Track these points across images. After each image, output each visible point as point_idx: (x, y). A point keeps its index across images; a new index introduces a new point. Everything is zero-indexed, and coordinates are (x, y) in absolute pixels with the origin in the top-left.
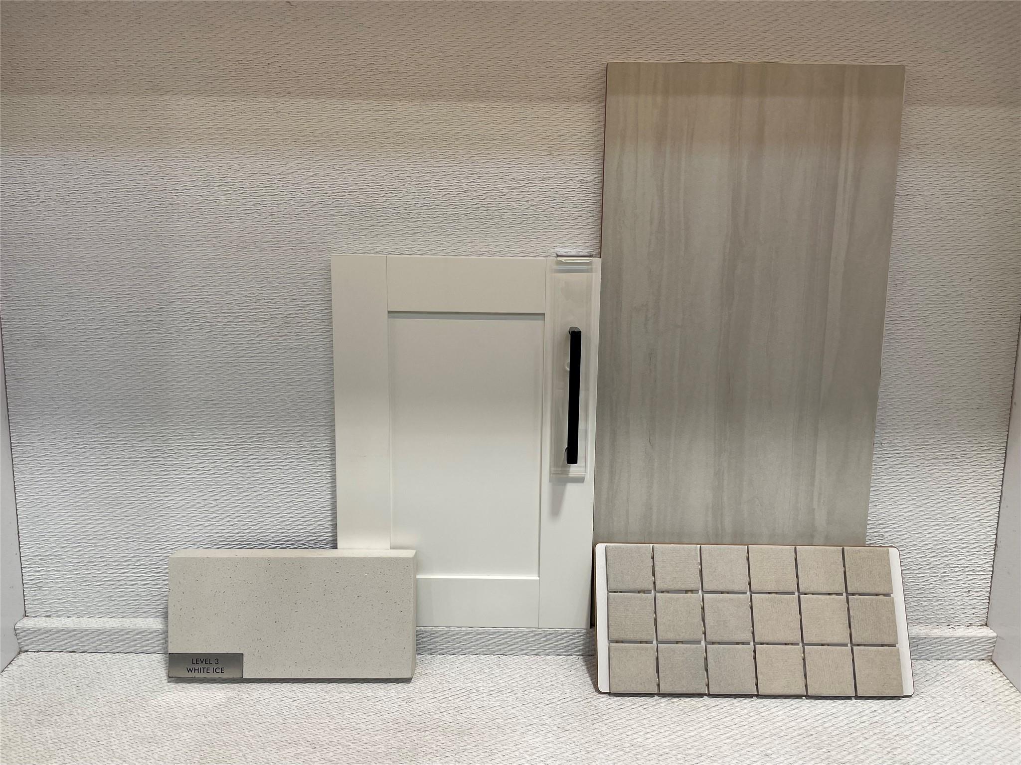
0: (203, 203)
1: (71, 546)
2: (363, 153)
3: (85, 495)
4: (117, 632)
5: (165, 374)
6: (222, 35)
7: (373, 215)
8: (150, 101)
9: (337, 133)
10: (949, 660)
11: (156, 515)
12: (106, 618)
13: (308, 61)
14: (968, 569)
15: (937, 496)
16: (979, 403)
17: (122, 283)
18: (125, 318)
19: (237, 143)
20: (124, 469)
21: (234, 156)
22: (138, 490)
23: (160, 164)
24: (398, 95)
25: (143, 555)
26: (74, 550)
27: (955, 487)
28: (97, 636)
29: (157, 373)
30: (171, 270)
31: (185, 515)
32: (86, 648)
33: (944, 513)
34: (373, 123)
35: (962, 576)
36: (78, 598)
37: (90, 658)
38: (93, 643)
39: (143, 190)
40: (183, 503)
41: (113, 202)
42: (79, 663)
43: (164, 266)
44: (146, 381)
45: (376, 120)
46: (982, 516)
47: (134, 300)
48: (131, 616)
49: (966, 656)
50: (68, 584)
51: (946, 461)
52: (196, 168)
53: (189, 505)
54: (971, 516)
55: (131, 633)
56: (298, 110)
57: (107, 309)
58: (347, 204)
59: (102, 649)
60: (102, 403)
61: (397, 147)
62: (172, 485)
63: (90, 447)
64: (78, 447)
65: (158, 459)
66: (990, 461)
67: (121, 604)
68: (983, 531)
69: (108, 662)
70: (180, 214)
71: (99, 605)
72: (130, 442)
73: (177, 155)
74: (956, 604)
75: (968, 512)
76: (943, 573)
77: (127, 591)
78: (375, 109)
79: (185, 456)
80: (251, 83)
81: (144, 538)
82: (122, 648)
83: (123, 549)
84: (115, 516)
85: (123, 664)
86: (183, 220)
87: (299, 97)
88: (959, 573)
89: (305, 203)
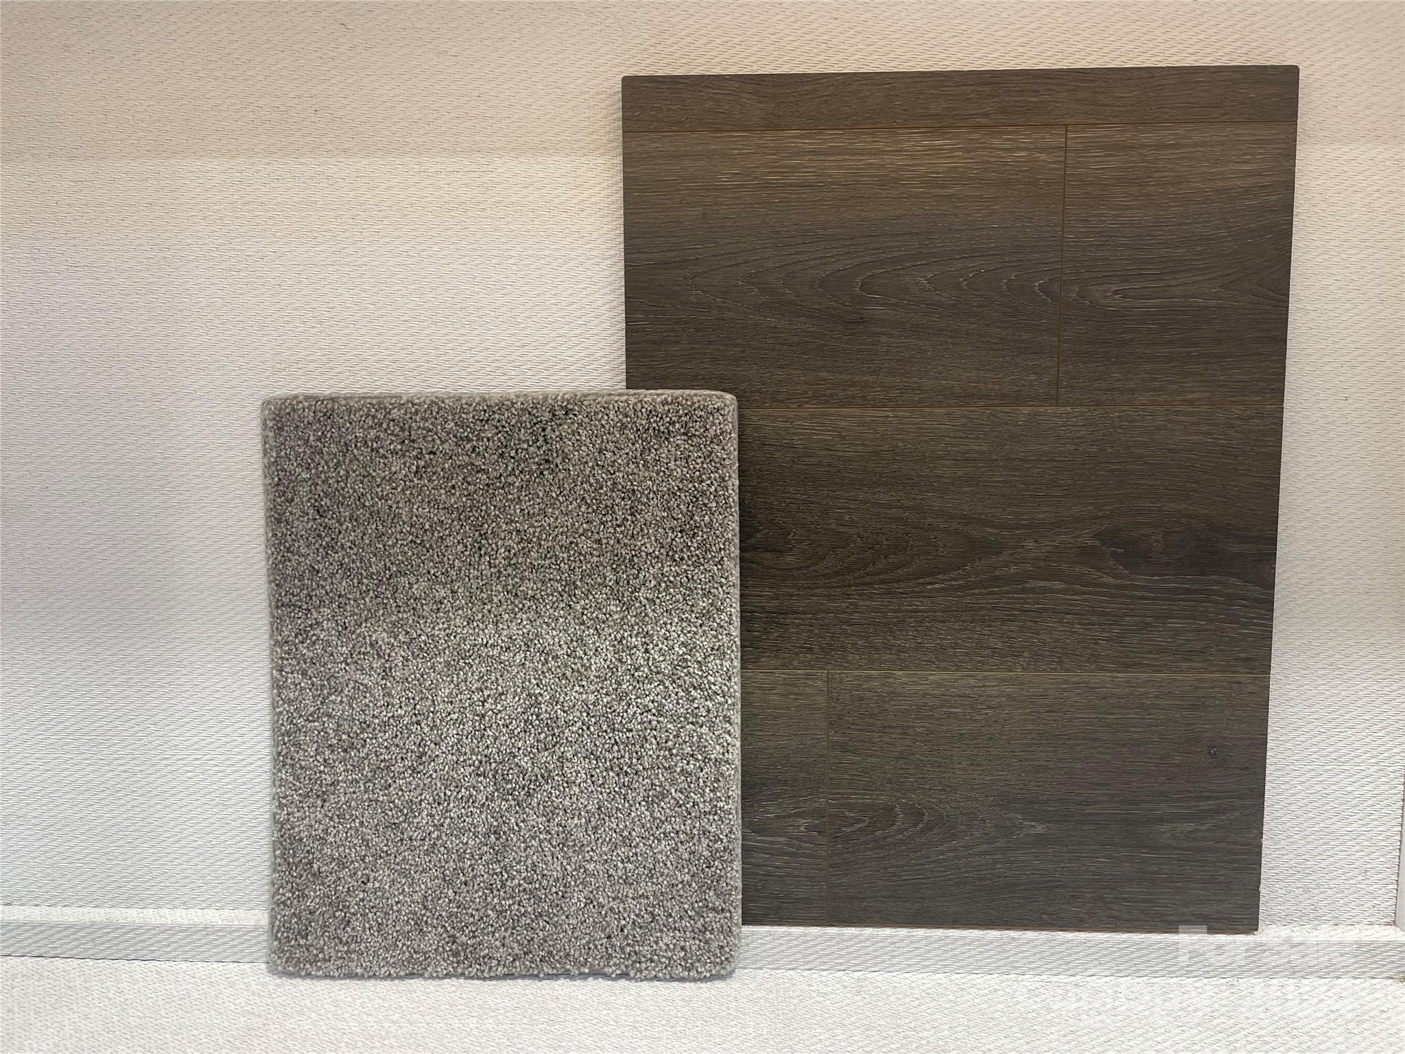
0: (225, 308)
1: (40, 802)
2: (450, 232)
3: (57, 729)
4: (101, 928)
5: (170, 553)
6: (251, 73)
7: (463, 320)
8: (151, 168)
9: (411, 204)
10: (1338, 978)
11: (158, 758)
12: (89, 908)
13: (371, 105)
14: (1363, 837)
15: (1310, 726)
16: (1368, 585)
17: (112, 423)
18: (116, 473)
19: (271, 222)
20: (113, 691)
21: (267, 240)
22: (133, 721)
23: (166, 254)
24: (496, 149)
25: (140, 816)
26: (44, 808)
27: (1337, 713)
28: (73, 934)
29: (159, 551)
30: (179, 403)
31: (198, 757)
32: (58, 952)
33: (1324, 753)
34: (463, 189)
35: (1354, 849)
36: (49, 879)
37: (63, 965)
38: (67, 944)
39: (143, 292)
40: (195, 739)
41: (100, 310)
42: (46, 973)
43: (170, 398)
44: (144, 563)
45: (467, 185)
46: (1381, 757)
47: (128, 447)
48: (122, 905)
49: (1364, 972)
50: (35, 858)
51: (1320, 672)
52: (216, 259)
53: (205, 742)
54: (1365, 757)
55: (120, 931)
56: (355, 174)
57: (91, 461)
58: (426, 305)
59: (81, 952)
60: (83, 595)
61: (498, 223)
62: (180, 714)
63: (66, 659)
64: (50, 659)
65: (160, 676)
66: (1389, 673)
67: (108, 888)
68: (1383, 779)
69: (87, 972)
70: (195, 324)
71: (79, 888)
72: (121, 650)
73: (189, 241)
74: (1346, 892)
75: (1360, 751)
76: (1325, 844)
77: (118, 869)
78: (467, 169)
79: (199, 671)
80: (291, 138)
81: (140, 792)
82: (108, 952)
83: (112, 807)
84: (101, 759)
85: (108, 975)
86: (196, 332)
87: (358, 155)
88: (1349, 843)
89: (368, 305)
